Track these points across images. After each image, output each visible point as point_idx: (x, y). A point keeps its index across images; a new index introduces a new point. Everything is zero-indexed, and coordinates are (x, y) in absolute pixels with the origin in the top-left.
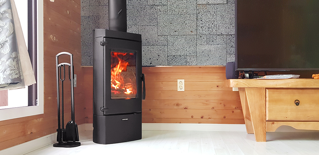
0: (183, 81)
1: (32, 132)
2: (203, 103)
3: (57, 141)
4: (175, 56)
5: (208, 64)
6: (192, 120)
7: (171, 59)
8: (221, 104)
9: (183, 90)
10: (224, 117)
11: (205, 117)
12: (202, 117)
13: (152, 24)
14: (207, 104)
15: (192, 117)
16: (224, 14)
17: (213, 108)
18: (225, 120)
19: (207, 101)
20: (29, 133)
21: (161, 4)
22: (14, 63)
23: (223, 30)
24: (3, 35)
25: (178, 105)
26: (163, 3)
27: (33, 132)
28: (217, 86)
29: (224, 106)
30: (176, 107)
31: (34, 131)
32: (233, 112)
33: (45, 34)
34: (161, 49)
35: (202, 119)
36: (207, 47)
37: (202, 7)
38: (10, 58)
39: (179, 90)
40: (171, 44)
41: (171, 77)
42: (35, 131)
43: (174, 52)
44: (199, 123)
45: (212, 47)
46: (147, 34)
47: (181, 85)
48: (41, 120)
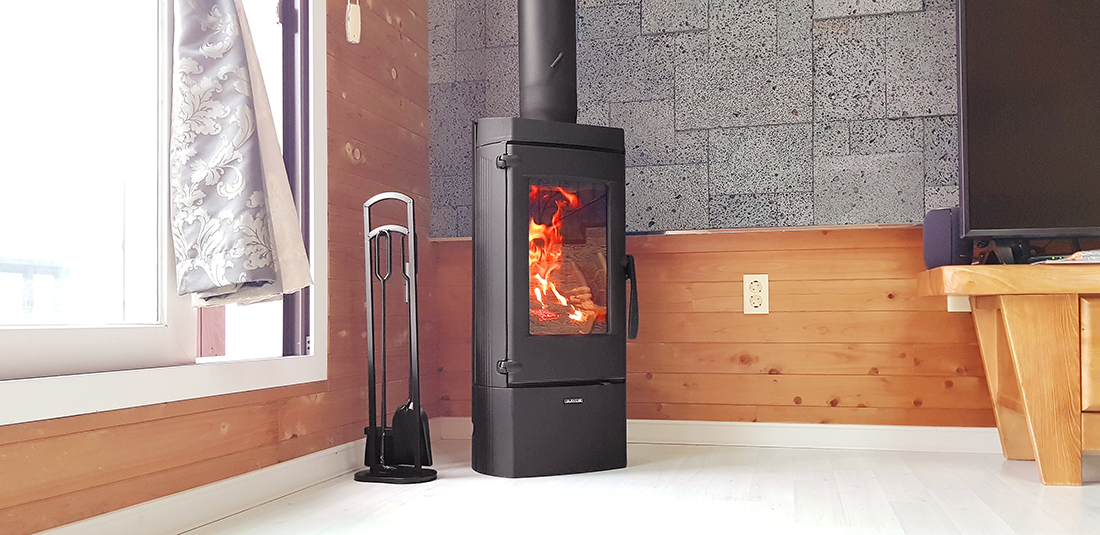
0: (764, 279)
1: (295, 433)
2: (836, 354)
3: (367, 464)
4: (736, 198)
5: (856, 220)
6: (796, 410)
7: (722, 208)
8: (903, 356)
9: (764, 309)
10: (917, 403)
11: (844, 401)
12: (834, 403)
13: (655, 96)
14: (850, 358)
15: (798, 401)
16: (911, 46)
17: (875, 371)
18: (917, 413)
19: (852, 346)
20: (288, 436)
21: (687, 28)
22: (256, 225)
23: (910, 103)
24: (225, 142)
25: (744, 360)
26: (692, 24)
27: (299, 435)
28: (890, 296)
29: (917, 363)
30: (737, 368)
31: (301, 430)
32: (949, 384)
34: (685, 175)
35: (832, 410)
36: (850, 163)
37: (830, 28)
38: (246, 208)
39: (749, 309)
40: (720, 157)
41: (721, 268)
42: (304, 432)
43: (731, 184)
44: (823, 423)
45: (870, 163)
46: (639, 130)
47: (756, 293)
48: (319, 397)
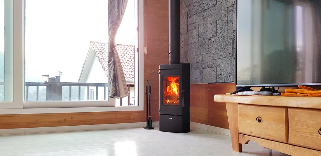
4: (221, 75)
7: (219, 77)
20: (132, 119)
21: (213, 36)
27: (135, 119)
33: (145, 70)
34: (213, 70)
40: (218, 65)
43: (220, 72)
48: (141, 113)
